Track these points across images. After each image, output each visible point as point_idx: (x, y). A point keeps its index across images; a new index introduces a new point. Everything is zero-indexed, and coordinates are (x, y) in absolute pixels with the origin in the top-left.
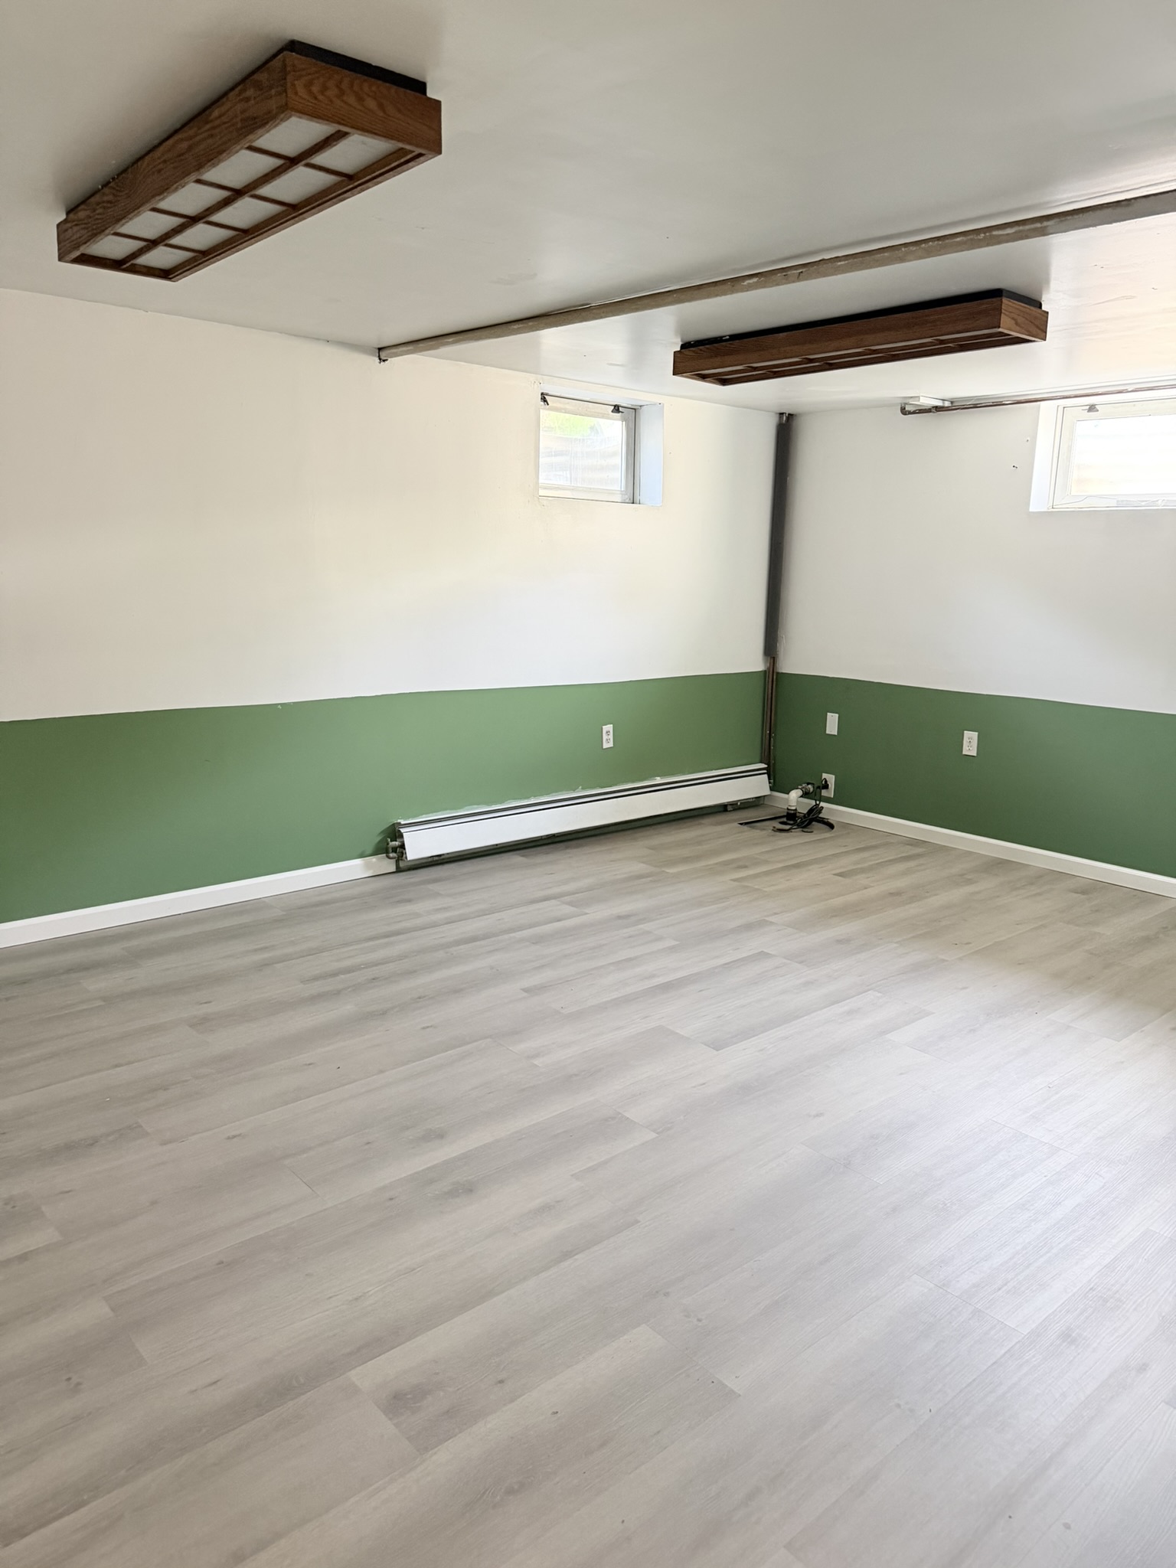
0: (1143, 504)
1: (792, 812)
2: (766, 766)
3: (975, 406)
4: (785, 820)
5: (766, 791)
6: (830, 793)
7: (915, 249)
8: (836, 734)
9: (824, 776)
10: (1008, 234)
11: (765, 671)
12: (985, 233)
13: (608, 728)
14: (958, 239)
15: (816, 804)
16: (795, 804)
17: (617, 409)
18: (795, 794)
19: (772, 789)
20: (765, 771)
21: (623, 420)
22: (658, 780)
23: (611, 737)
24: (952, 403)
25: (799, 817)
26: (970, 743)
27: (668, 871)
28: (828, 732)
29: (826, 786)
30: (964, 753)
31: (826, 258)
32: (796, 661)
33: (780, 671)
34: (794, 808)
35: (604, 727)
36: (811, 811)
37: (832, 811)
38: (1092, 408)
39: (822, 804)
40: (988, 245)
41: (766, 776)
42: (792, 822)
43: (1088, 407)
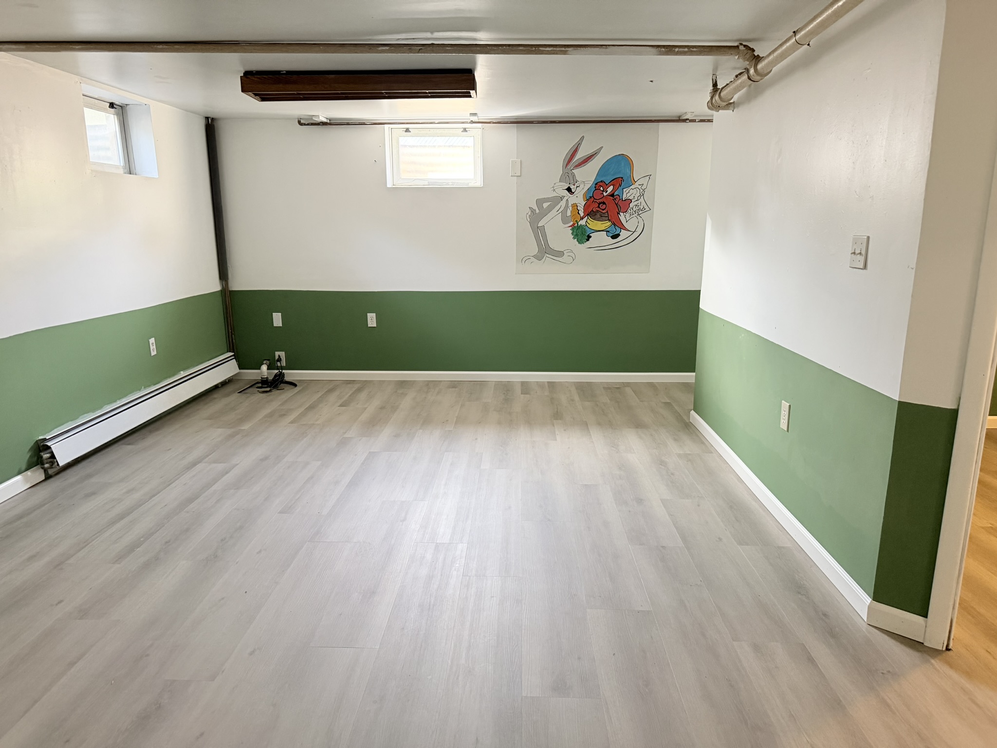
0: (444, 184)
1: (265, 379)
2: (233, 354)
3: (348, 124)
4: (260, 385)
5: (237, 370)
6: (284, 363)
7: (495, 48)
8: (281, 326)
9: (277, 354)
10: (548, 51)
11: (221, 291)
12: (535, 48)
13: (152, 340)
14: (521, 48)
15: (279, 371)
16: (266, 374)
17: (112, 105)
18: (264, 368)
19: (240, 367)
20: (233, 357)
21: (117, 114)
22: (183, 374)
23: (155, 347)
24: (330, 120)
25: (269, 382)
26: (372, 320)
27: (243, 428)
28: (275, 325)
29: (279, 360)
30: (369, 326)
31: (435, 43)
32: (241, 282)
33: (231, 289)
34: (266, 377)
35: (150, 340)
36: (276, 375)
37: (291, 375)
38: (407, 130)
39: (283, 371)
40: (536, 54)
41: (234, 360)
42: (266, 386)
43: (405, 130)
